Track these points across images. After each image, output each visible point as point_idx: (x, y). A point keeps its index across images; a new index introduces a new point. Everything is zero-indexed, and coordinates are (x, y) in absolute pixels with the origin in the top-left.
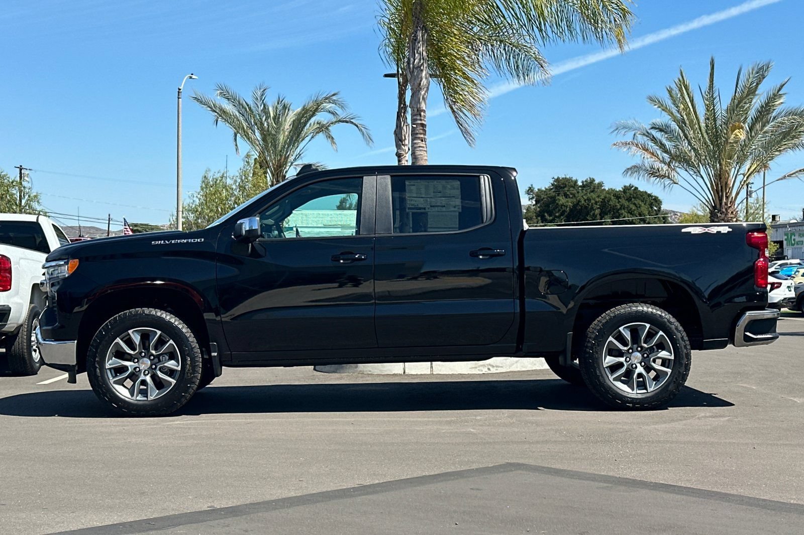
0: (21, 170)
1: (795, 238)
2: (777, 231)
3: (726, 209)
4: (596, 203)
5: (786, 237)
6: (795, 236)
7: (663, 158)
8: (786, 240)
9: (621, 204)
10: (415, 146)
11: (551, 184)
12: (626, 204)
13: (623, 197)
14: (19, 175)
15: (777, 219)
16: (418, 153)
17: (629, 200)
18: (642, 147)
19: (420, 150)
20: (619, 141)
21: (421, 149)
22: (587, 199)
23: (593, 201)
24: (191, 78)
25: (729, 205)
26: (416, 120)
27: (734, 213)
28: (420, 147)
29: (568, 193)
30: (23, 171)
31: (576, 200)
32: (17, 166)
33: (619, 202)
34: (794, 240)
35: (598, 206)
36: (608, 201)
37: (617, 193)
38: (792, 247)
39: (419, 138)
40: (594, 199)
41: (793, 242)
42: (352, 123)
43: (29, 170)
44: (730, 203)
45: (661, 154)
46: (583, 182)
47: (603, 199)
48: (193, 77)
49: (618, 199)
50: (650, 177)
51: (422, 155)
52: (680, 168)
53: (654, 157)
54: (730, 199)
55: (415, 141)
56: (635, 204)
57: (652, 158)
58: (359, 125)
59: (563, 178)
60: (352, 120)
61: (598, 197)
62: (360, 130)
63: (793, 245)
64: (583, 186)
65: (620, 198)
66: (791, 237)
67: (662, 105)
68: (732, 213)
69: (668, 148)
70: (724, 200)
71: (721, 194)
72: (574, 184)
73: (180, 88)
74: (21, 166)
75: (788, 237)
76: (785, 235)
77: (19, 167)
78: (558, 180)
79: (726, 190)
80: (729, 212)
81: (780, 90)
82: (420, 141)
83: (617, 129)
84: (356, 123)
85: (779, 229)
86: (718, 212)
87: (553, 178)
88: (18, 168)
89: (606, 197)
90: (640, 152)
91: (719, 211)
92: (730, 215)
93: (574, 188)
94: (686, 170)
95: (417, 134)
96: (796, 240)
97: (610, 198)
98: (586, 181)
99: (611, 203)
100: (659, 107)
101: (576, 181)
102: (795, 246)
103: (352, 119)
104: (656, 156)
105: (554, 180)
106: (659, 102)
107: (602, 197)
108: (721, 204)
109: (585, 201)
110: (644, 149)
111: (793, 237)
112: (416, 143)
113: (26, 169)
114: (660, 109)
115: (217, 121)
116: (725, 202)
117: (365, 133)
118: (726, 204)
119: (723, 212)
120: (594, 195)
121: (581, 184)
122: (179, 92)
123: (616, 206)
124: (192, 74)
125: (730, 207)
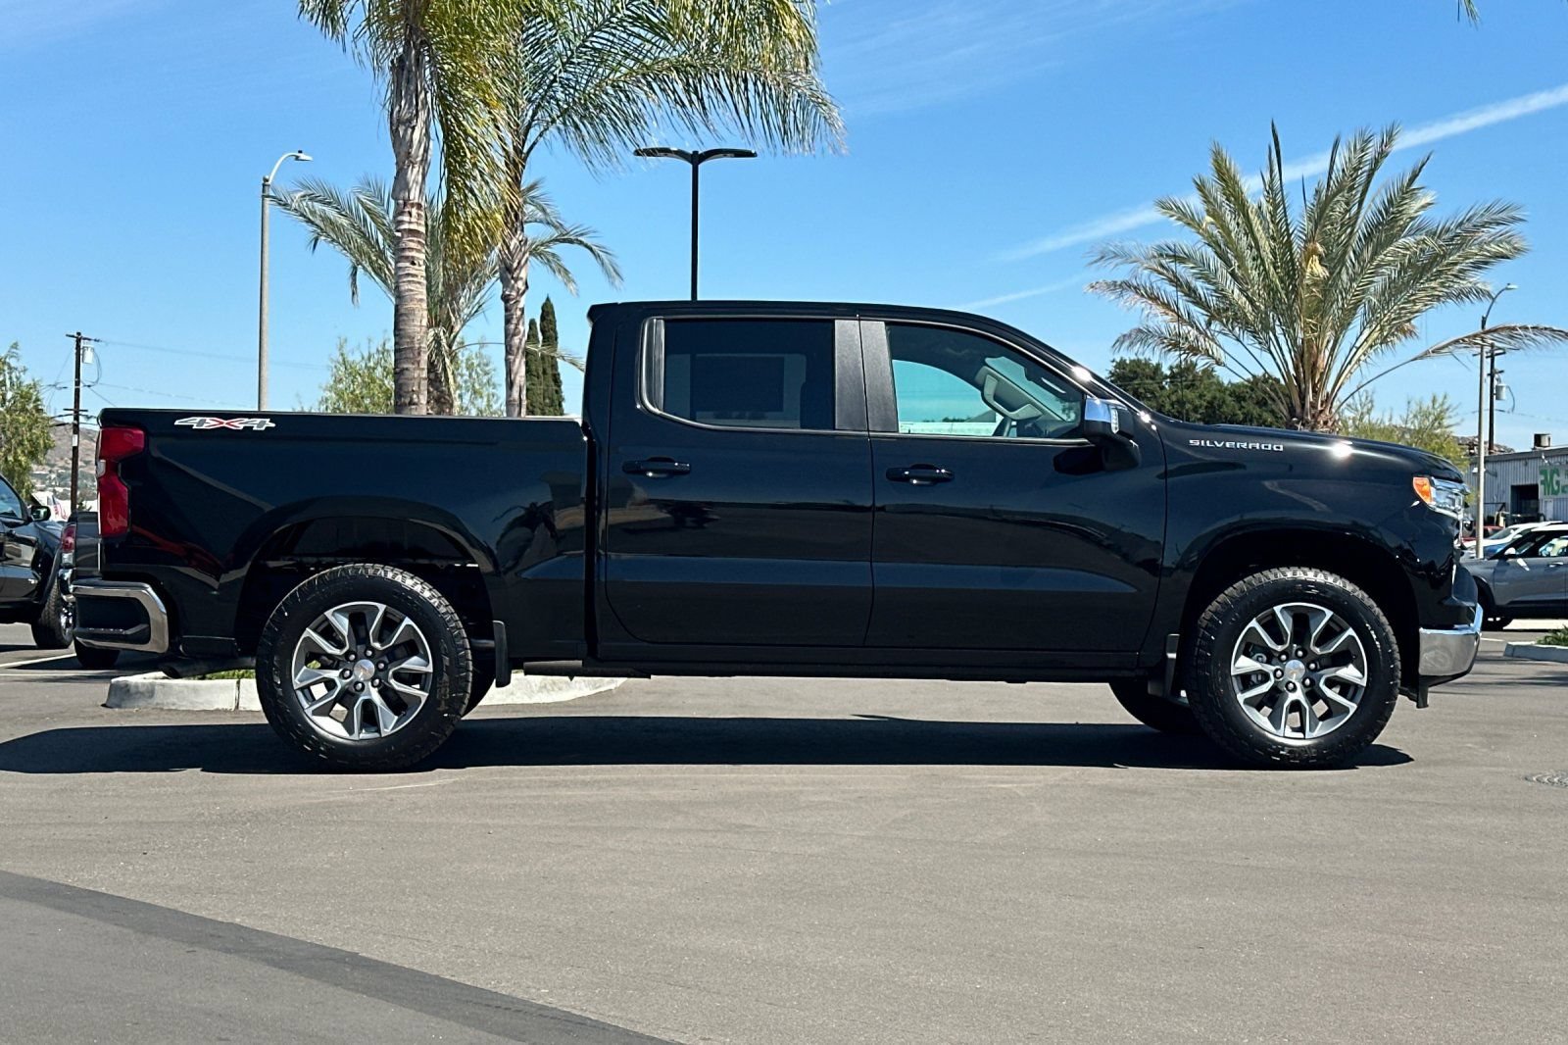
0: (78, 341)
1: (1558, 479)
2: (1526, 464)
3: (1313, 416)
4: (1196, 409)
5: (1542, 478)
6: (1558, 475)
7: (1189, 314)
8: (1542, 483)
9: (1245, 411)
10: (401, 273)
11: (1111, 372)
12: (1256, 411)
13: (1250, 397)
14: (75, 351)
15: (1545, 442)
16: (405, 287)
17: (1262, 403)
18: (1146, 292)
19: (409, 282)
20: (1101, 281)
21: (410, 279)
22: (1178, 401)
23: (1188, 406)
24: (297, 158)
25: (1319, 408)
26: (402, 222)
27: (1330, 423)
28: (408, 275)
29: (1141, 390)
30: (83, 344)
31: (1157, 402)
32: (72, 334)
33: (1242, 407)
34: (1558, 483)
35: (1199, 416)
36: (1220, 406)
37: (1237, 390)
38: (1555, 497)
39: (407, 257)
40: (1191, 403)
41: (1556, 488)
42: (581, 243)
43: (95, 340)
44: (1322, 405)
45: (1186, 307)
46: (1171, 368)
47: (1208, 402)
48: (302, 156)
49: (1240, 402)
50: (1170, 350)
51: (412, 290)
52: (1225, 334)
53: (1171, 313)
54: (1322, 397)
55: (400, 265)
56: (1272, 412)
57: (1167, 314)
58: (594, 248)
59: (1131, 361)
60: (580, 238)
61: (1201, 396)
62: (597, 256)
63: (1555, 493)
64: (1173, 376)
65: (1244, 399)
66: (1552, 478)
67: (1184, 214)
68: (1326, 423)
69: (1202, 295)
70: (1310, 397)
71: (1303, 386)
72: (1154, 373)
73: (267, 177)
74: (79, 334)
75: (1546, 478)
76: (1542, 472)
77: (76, 335)
78: (1121, 364)
79: (1313, 379)
80: (1319, 423)
81: (1412, 180)
82: (408, 264)
83: (1102, 258)
84: (589, 244)
85: (1530, 462)
86: (1298, 422)
87: (1113, 361)
88: (73, 336)
89: (1215, 398)
90: (1142, 305)
91: (1301, 419)
92: (1321, 429)
93: (1152, 379)
94: (1238, 340)
95: (404, 249)
96: (1562, 483)
97: (1224, 402)
98: (1177, 367)
99: (1225, 409)
100: (1179, 219)
101: (1158, 367)
102: (1561, 495)
103: (582, 235)
104: (1173, 311)
105: (1114, 364)
106: (1178, 208)
107: (1208, 397)
108: (1303, 406)
109: (1172, 405)
110: (1150, 298)
111: (1555, 477)
112: (400, 268)
113: (89, 340)
114: (1181, 223)
115: (316, 240)
116: (1311, 403)
117: (606, 261)
118: (1313, 406)
119: (1307, 422)
120: (1190, 394)
121: (1168, 373)
122: (264, 185)
123: (1236, 415)
124: (300, 152)
125: (1321, 411)
